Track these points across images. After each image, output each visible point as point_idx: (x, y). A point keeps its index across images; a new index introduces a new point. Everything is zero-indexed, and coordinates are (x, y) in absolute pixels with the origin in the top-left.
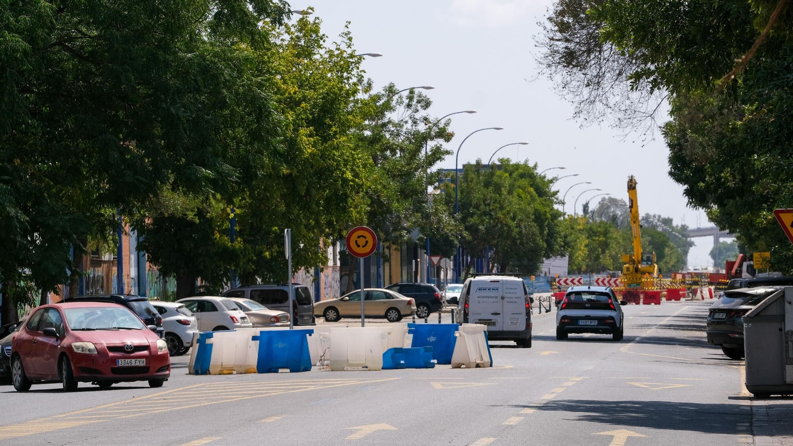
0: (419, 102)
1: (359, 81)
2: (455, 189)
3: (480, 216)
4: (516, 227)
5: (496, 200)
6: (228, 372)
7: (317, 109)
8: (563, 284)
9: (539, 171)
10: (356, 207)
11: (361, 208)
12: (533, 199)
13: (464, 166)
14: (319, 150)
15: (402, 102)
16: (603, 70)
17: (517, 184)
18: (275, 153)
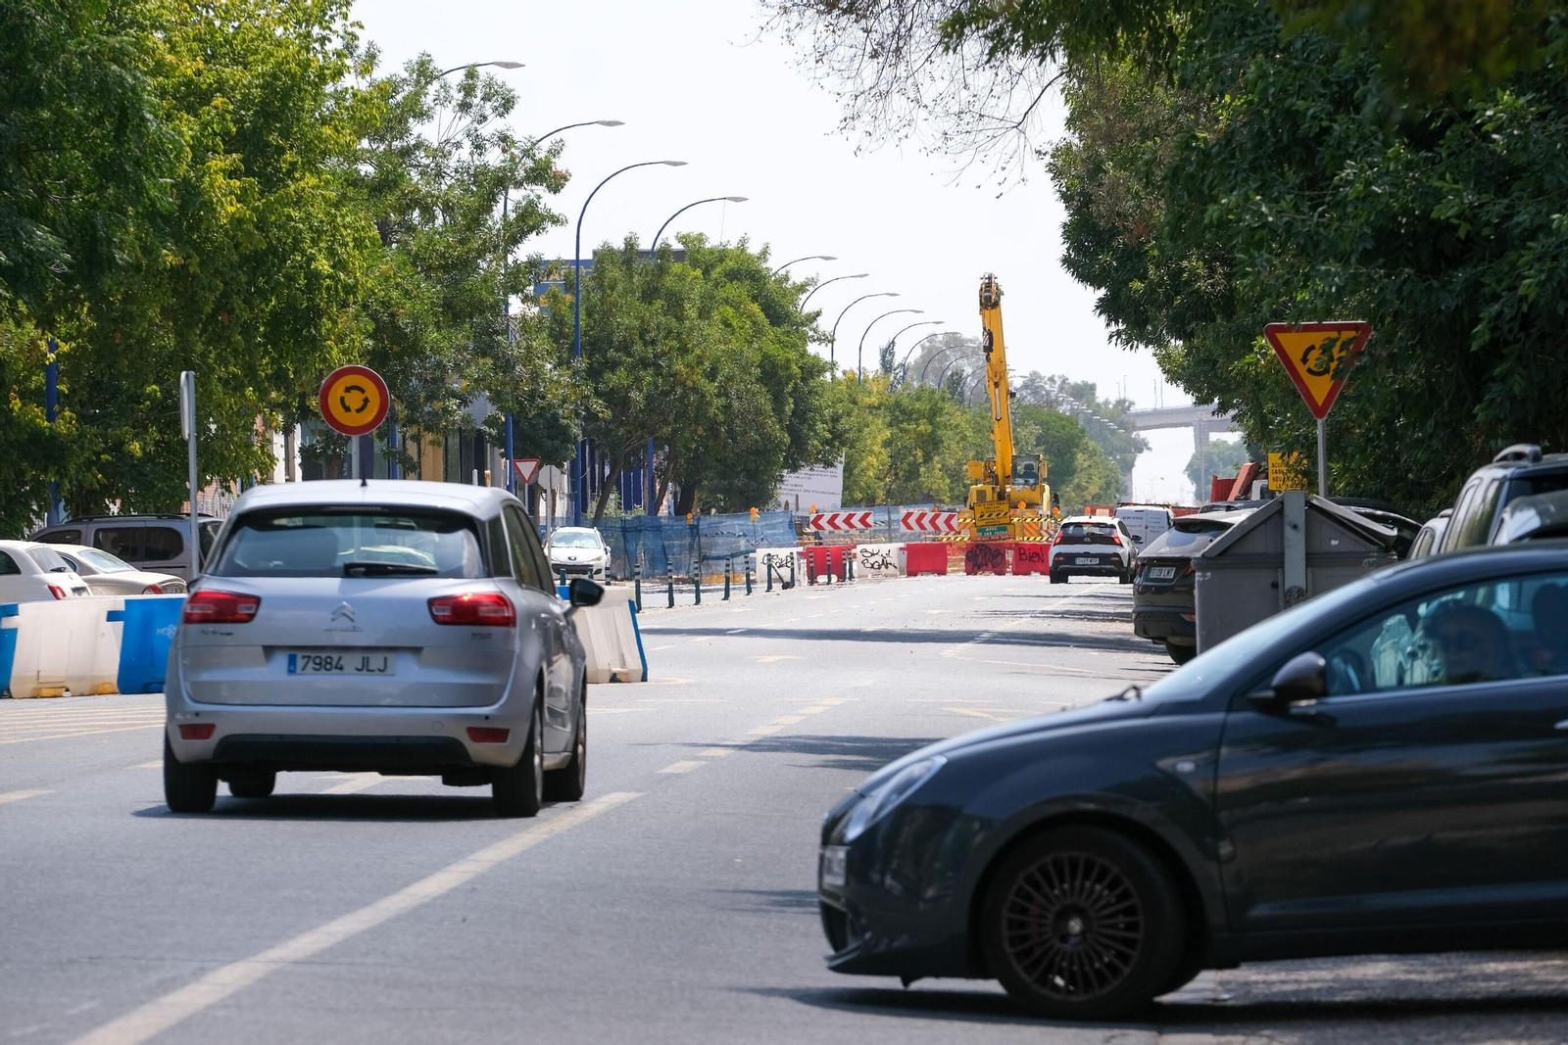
0: (486, 98)
1: (347, 47)
2: (574, 307)
3: (631, 369)
4: (718, 396)
5: (670, 332)
6: (53, 692)
7: (249, 110)
8: (829, 528)
9: (773, 264)
10: (340, 340)
11: (353, 340)
12: (758, 331)
13: (595, 253)
14: (255, 210)
15: (448, 99)
16: (908, 19)
17: (721, 294)
18: (152, 215)
